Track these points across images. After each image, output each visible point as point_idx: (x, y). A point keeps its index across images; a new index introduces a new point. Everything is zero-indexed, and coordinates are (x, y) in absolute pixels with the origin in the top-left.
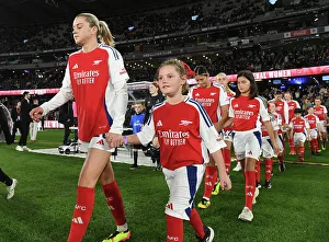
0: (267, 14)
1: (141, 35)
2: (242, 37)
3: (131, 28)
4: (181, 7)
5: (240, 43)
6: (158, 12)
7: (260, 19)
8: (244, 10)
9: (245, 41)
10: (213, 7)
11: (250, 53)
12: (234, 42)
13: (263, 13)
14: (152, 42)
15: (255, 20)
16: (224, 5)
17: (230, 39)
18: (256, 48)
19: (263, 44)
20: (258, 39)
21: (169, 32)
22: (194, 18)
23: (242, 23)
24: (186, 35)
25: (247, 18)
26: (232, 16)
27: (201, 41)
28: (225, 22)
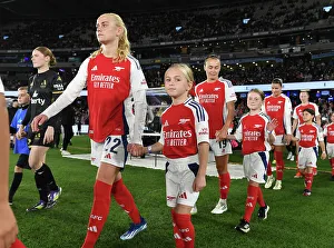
0: (321, 22)
1: (188, 37)
2: (294, 44)
3: (178, 28)
4: (232, 9)
5: (291, 51)
6: (209, 12)
7: (313, 26)
8: (298, 15)
9: (297, 49)
10: (266, 10)
11: (301, 62)
12: (285, 49)
13: (316, 20)
14: (200, 44)
15: (308, 28)
16: (277, 9)
17: (281, 46)
18: (307, 57)
19: (314, 53)
20: (309, 48)
21: (219, 35)
22: (246, 21)
23: (294, 29)
24: (236, 39)
25: (301, 25)
26: (285, 22)
27: (252, 46)
28: (277, 28)
